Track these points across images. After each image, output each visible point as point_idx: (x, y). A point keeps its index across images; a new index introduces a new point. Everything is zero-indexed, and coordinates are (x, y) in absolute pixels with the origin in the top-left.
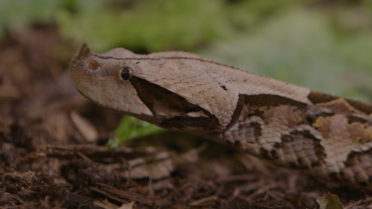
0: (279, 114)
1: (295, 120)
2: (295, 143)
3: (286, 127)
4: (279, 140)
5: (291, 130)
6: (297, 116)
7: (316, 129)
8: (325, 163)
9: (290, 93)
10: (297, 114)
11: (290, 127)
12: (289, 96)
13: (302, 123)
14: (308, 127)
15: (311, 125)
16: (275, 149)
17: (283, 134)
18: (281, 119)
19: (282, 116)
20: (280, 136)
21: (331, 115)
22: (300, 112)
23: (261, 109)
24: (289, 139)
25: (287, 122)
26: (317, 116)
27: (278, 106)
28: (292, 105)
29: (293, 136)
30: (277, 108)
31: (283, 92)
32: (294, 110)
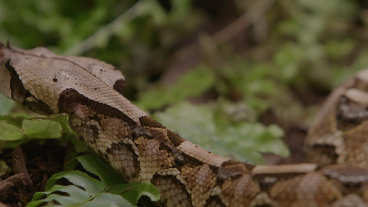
0: (113, 125)
1: (123, 133)
2: (120, 152)
3: (115, 138)
4: (110, 147)
5: (119, 141)
6: (126, 130)
7: (136, 145)
8: (140, 176)
9: (128, 111)
10: (126, 129)
11: (119, 138)
12: (126, 113)
13: (128, 137)
14: (131, 142)
15: (133, 140)
16: (107, 153)
17: (114, 142)
18: (113, 129)
19: (114, 127)
20: (111, 143)
21: (150, 138)
22: (129, 128)
23: (99, 116)
24: (117, 147)
25: (117, 133)
26: (140, 135)
27: (114, 118)
28: (125, 121)
29: (120, 146)
30: (112, 119)
31: (123, 108)
32: (125, 125)
